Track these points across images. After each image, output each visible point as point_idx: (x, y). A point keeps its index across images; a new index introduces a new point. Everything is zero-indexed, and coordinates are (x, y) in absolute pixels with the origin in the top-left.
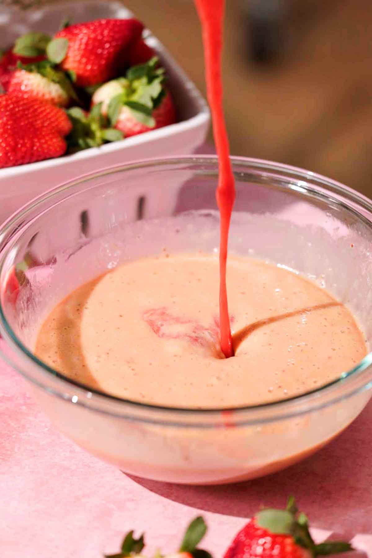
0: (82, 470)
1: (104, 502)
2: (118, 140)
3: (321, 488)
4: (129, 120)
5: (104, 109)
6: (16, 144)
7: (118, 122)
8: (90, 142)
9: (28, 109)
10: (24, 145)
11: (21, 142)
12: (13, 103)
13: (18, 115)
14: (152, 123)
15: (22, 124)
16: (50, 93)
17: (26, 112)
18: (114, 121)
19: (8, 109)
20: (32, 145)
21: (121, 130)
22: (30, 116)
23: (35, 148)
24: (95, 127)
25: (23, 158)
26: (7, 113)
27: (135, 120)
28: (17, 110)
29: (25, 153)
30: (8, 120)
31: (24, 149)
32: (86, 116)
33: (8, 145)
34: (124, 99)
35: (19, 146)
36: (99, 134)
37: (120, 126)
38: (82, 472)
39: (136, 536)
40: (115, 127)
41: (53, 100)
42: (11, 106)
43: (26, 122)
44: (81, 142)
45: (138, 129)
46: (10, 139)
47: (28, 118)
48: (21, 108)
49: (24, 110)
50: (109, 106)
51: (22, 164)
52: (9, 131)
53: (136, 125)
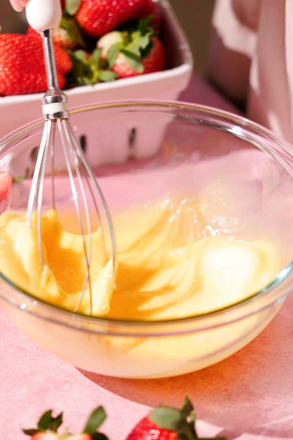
0: (35, 352)
1: (45, 381)
2: (110, 80)
3: (225, 390)
4: (123, 65)
5: (104, 53)
6: (22, 77)
7: (115, 65)
8: (86, 80)
9: (37, 49)
10: (28, 78)
11: (26, 76)
12: (24, 43)
13: (27, 53)
14: (141, 69)
15: (29, 61)
16: (59, 37)
17: (35, 51)
18: (111, 64)
19: (20, 47)
20: (36, 79)
21: (117, 72)
22: (37, 55)
23: (38, 82)
24: (94, 68)
25: (27, 88)
26: (18, 51)
27: (128, 66)
28: (27, 49)
29: (29, 85)
30: (17, 57)
31: (28, 82)
32: (88, 58)
33: (15, 77)
34: (121, 47)
35: (24, 79)
36: (97, 74)
37: (116, 69)
38: (34, 353)
39: (55, 415)
40: (112, 70)
41: (61, 42)
42: (22, 45)
43: (33, 59)
44: (79, 79)
45: (130, 72)
46: (17, 73)
47: (35, 57)
48: (30, 48)
49: (32, 49)
50: (109, 52)
51: (26, 93)
52: (17, 67)
53: (129, 69)
